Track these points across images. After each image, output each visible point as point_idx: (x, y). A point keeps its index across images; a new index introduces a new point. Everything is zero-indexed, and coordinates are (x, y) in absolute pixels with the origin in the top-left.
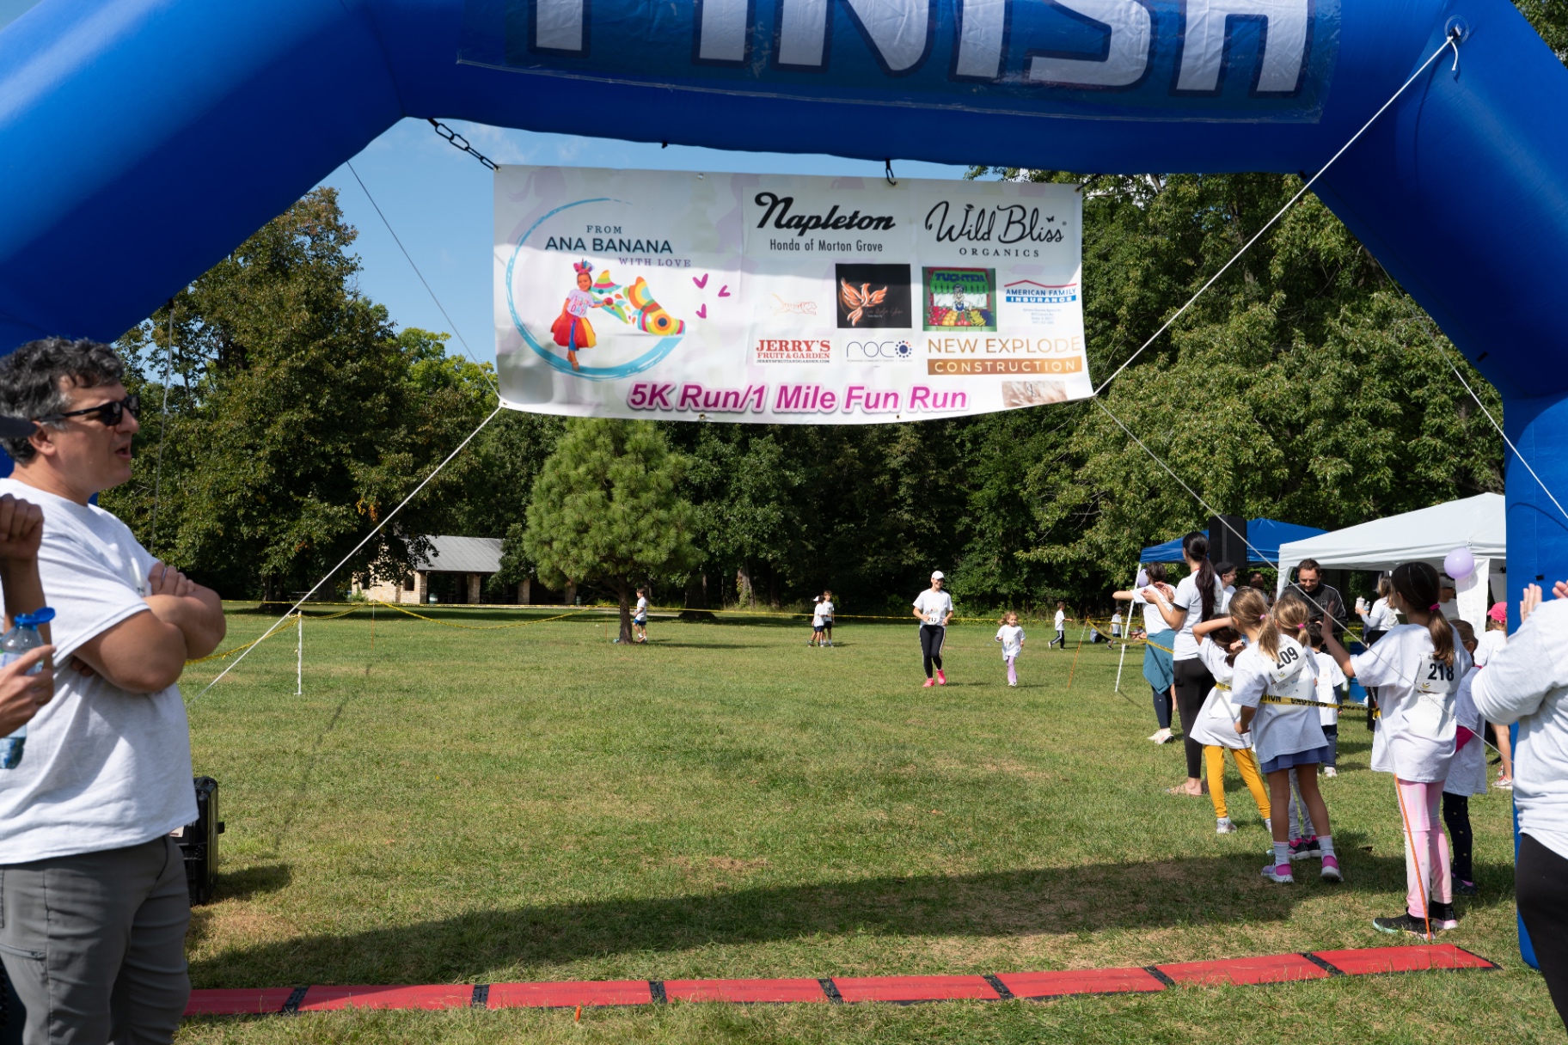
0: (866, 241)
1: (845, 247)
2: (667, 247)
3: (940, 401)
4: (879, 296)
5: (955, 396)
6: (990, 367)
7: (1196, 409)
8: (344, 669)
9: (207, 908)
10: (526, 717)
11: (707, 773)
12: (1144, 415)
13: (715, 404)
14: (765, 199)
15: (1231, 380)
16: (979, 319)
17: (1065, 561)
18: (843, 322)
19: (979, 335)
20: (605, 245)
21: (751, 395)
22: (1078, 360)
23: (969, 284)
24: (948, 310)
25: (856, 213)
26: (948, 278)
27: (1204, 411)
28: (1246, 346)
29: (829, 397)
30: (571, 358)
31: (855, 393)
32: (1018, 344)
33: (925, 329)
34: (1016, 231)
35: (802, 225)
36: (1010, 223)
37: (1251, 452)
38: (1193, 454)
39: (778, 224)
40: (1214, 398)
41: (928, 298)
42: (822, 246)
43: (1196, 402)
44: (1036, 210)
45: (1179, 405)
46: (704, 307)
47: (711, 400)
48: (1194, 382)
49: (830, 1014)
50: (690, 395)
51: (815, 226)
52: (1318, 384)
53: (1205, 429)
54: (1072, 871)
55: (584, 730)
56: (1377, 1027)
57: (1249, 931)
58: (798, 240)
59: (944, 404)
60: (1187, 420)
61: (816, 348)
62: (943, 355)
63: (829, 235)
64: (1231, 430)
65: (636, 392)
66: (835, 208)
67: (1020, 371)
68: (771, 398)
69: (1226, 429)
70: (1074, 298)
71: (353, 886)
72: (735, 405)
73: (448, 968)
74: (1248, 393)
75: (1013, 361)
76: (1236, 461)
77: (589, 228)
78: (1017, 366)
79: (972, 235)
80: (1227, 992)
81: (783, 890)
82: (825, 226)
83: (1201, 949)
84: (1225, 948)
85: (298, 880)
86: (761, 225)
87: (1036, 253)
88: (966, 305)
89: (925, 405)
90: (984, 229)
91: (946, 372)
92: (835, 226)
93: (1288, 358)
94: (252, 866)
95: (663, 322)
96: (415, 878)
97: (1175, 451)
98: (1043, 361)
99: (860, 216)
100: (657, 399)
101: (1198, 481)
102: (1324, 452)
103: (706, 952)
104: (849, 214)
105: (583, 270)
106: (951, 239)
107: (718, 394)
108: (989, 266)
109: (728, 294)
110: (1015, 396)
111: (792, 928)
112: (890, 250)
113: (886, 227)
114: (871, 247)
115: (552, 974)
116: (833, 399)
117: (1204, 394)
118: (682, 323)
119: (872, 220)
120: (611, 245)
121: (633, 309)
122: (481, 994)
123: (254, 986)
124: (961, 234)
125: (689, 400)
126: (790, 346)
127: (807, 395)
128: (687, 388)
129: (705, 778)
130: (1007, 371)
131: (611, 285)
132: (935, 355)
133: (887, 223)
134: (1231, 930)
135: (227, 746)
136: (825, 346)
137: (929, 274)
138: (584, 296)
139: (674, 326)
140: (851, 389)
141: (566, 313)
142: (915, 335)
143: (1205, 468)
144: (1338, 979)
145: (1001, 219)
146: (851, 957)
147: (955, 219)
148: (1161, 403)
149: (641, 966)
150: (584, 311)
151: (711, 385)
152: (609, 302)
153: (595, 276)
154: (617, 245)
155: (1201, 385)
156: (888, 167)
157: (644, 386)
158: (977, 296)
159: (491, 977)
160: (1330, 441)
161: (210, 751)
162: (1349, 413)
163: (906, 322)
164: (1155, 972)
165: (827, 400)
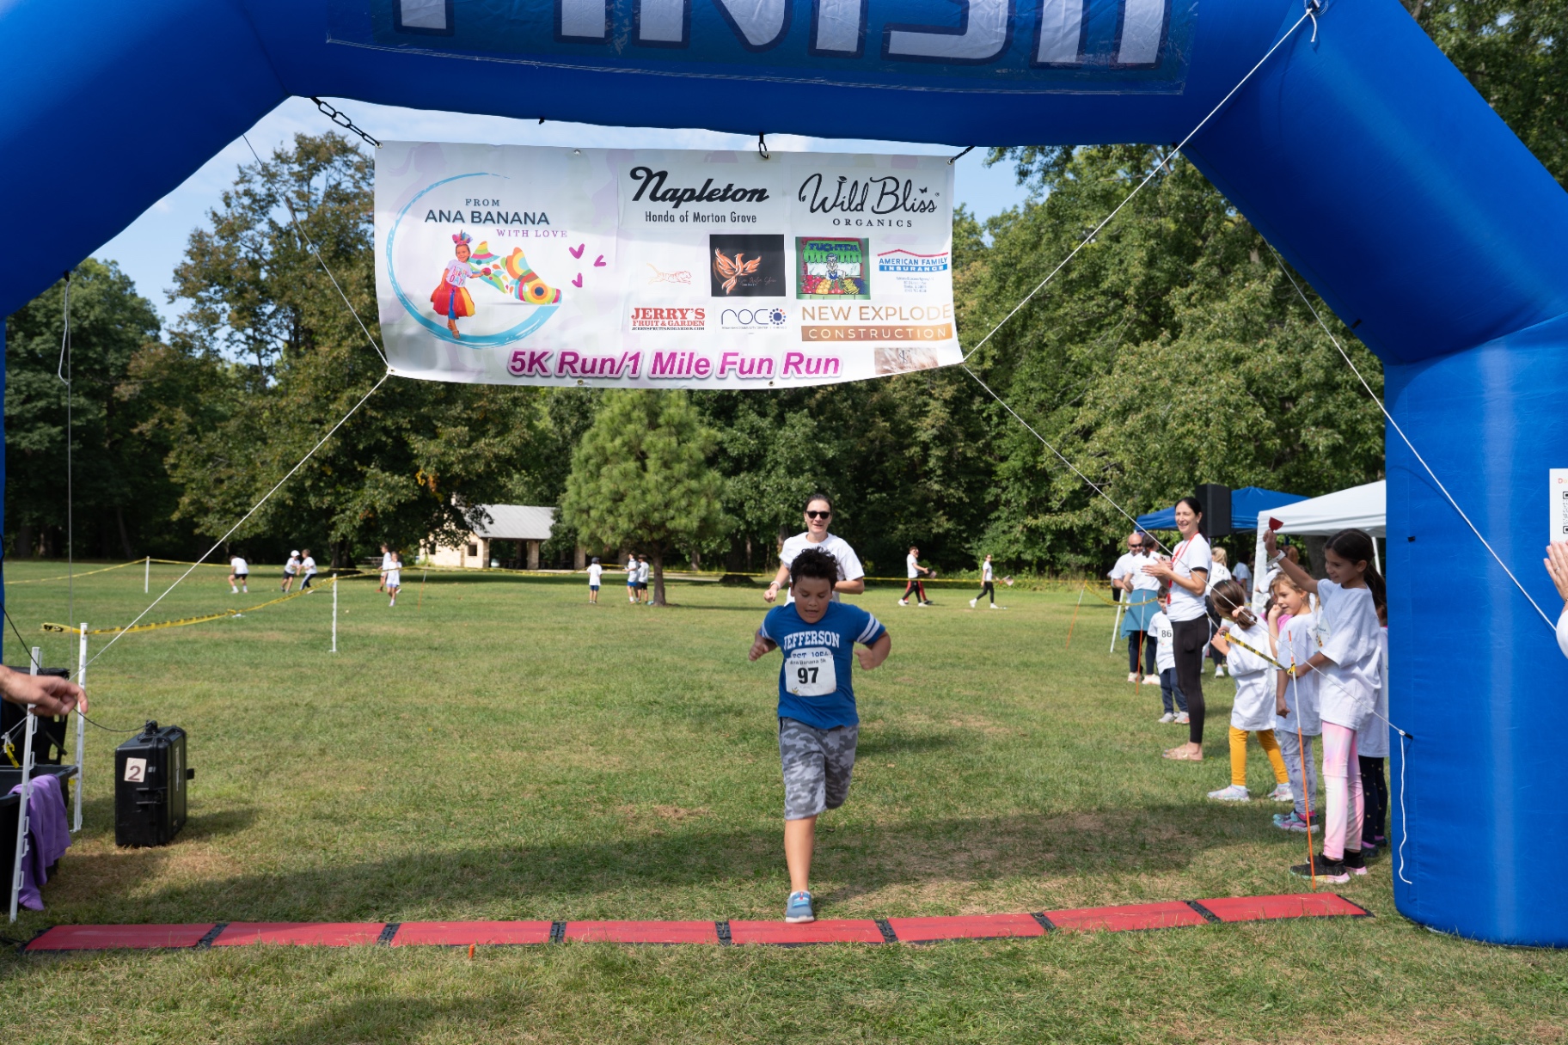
0: (739, 213)
1: (719, 219)
2: (544, 219)
3: (813, 367)
4: (752, 266)
5: (828, 361)
6: (863, 334)
7: (1192, 383)
8: (384, 628)
9: (162, 849)
10: (535, 673)
11: (683, 728)
12: (1144, 390)
13: (592, 371)
14: (640, 173)
15: (1227, 355)
16: (852, 287)
17: (1071, 528)
18: (717, 290)
19: (853, 303)
20: (483, 217)
21: (626, 362)
22: (948, 327)
23: (842, 254)
24: (822, 278)
25: (730, 186)
26: (822, 248)
27: (1200, 386)
28: (1242, 323)
29: (703, 363)
30: (451, 326)
31: (730, 359)
32: (891, 312)
33: (798, 297)
34: (889, 202)
35: (677, 197)
36: (883, 194)
37: (1244, 424)
38: (1189, 426)
39: (653, 197)
40: (1210, 373)
41: (802, 265)
42: (696, 217)
43: (1193, 377)
44: (909, 181)
45: (1176, 380)
46: (580, 277)
47: (588, 366)
48: (1191, 357)
49: (715, 955)
50: (569, 362)
51: (689, 199)
52: (1309, 357)
53: (1201, 403)
54: (996, 822)
55: (583, 686)
56: (1237, 971)
57: (1144, 880)
58: (673, 212)
59: (817, 370)
60: (1184, 393)
61: (691, 316)
62: (817, 323)
63: (704, 207)
64: (1224, 402)
65: (515, 359)
66: (710, 181)
67: (893, 338)
68: (646, 365)
69: (1221, 400)
70: (945, 267)
71: (310, 829)
72: (611, 372)
73: (367, 908)
74: (1242, 368)
75: (886, 328)
76: (1230, 433)
77: (468, 202)
78: (890, 333)
79: (846, 206)
80: (1102, 937)
81: (714, 836)
82: (699, 198)
83: (1093, 895)
84: (1115, 896)
85: (262, 823)
86: (637, 198)
87: (909, 223)
88: (839, 273)
89: (799, 371)
90: (858, 200)
91: (820, 339)
92: (710, 198)
93: (1282, 333)
94: (224, 810)
95: (539, 292)
96: (373, 823)
97: (1172, 424)
98: (915, 328)
99: (734, 189)
100: (536, 366)
101: (1194, 453)
102: (1316, 424)
103: (619, 896)
104: (723, 187)
105: (461, 241)
106: (825, 211)
107: (595, 361)
108: (862, 236)
109: (604, 264)
110: (887, 362)
111: (712, 872)
112: (763, 221)
113: (760, 199)
114: (745, 219)
115: (463, 914)
116: (708, 365)
117: (1200, 369)
118: (558, 291)
119: (745, 192)
120: (490, 218)
121: (510, 278)
122: (390, 932)
123: (181, 922)
124: (834, 205)
125: (566, 367)
126: (665, 314)
127: (682, 361)
128: (564, 354)
129: (682, 732)
130: (880, 338)
131: (489, 255)
132: (809, 322)
133: (760, 195)
134: (1127, 879)
135: (246, 698)
136: (700, 313)
137: (802, 243)
138: (462, 267)
139: (551, 295)
140: (726, 355)
141: (446, 283)
142: (790, 302)
143: (1200, 438)
144: (1212, 926)
145: (875, 190)
146: (756, 901)
147: (829, 191)
148: (1159, 378)
149: (549, 908)
150: (462, 281)
151: (588, 352)
152: (487, 272)
153: (474, 247)
154: (495, 217)
155: (1198, 360)
156: (762, 141)
157: (523, 353)
158: (851, 265)
159: (405, 916)
160: (1321, 413)
161: (228, 703)
162: (1338, 386)
163: (780, 291)
164: (1042, 919)
165: (702, 366)
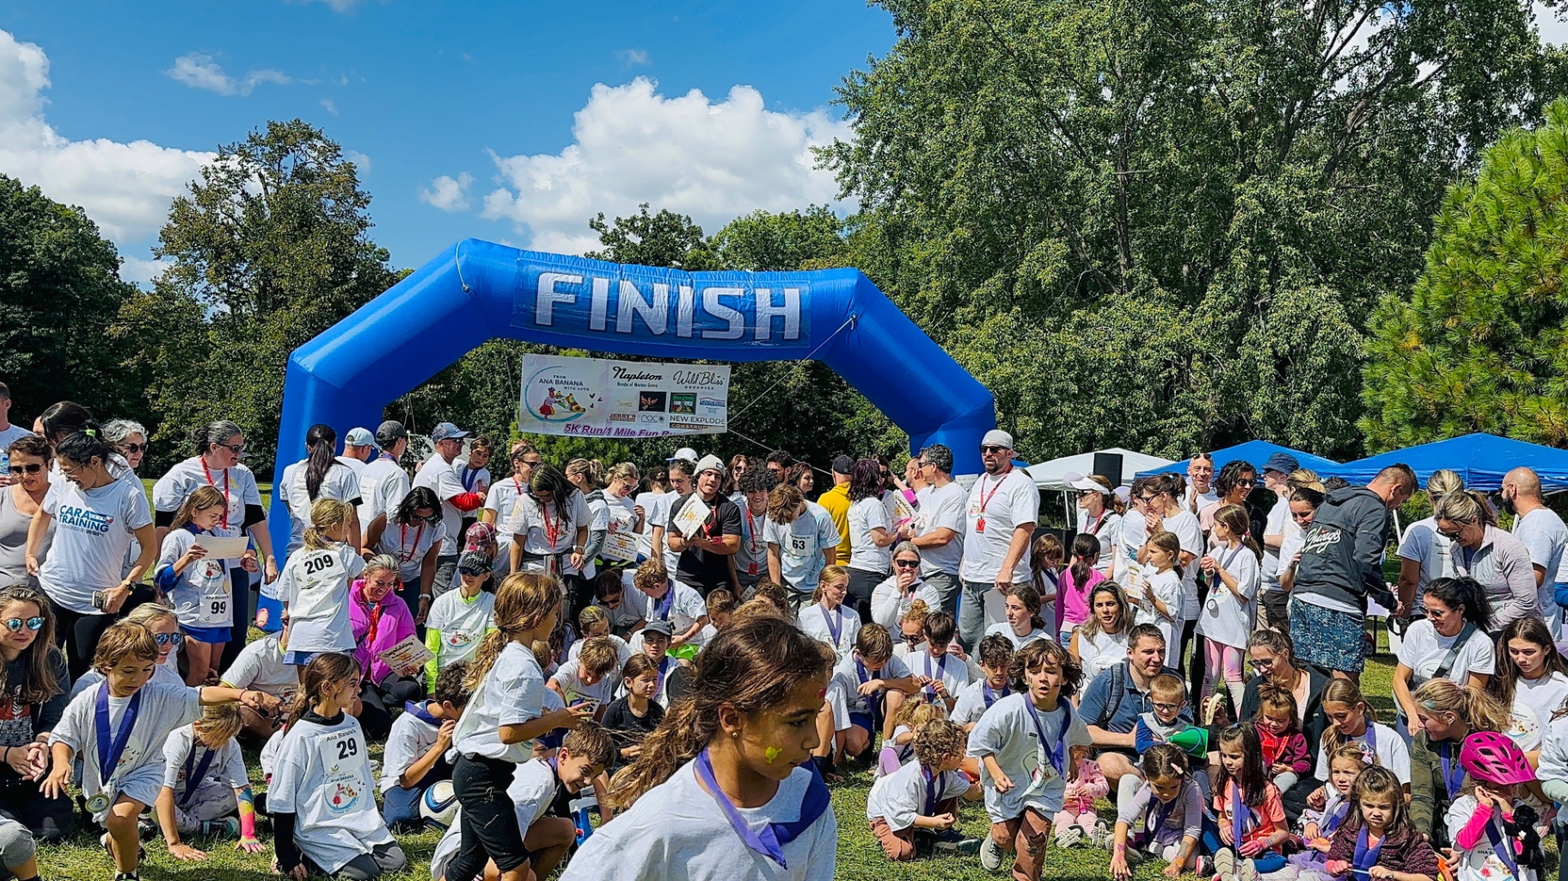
0: (651, 384)
1: (644, 385)
4: (654, 402)
6: (692, 426)
14: (617, 369)
16: (689, 410)
18: (641, 409)
19: (689, 415)
21: (606, 430)
22: (725, 422)
23: (687, 399)
24: (679, 407)
26: (680, 396)
30: (546, 417)
32: (702, 418)
33: (670, 412)
34: (706, 380)
35: (629, 377)
36: (704, 378)
39: (621, 377)
41: (672, 401)
42: (635, 385)
44: (713, 374)
47: (593, 431)
50: (586, 429)
51: (633, 379)
58: (627, 382)
61: (630, 418)
63: (639, 381)
65: (567, 427)
66: (642, 372)
67: (702, 427)
68: (613, 431)
70: (724, 405)
72: (601, 433)
75: (700, 425)
79: (690, 382)
82: (637, 379)
86: (615, 377)
87: (713, 388)
88: (685, 405)
90: (694, 380)
91: (676, 427)
92: (641, 379)
95: (578, 409)
98: (710, 425)
99: (650, 375)
100: (574, 430)
104: (646, 374)
105: (552, 390)
107: (595, 429)
108: (695, 392)
112: (660, 387)
113: (659, 380)
114: (653, 386)
119: (654, 376)
124: (686, 382)
126: (622, 416)
127: (626, 430)
128: (584, 426)
130: (697, 427)
132: (673, 421)
133: (660, 378)
136: (634, 416)
137: (673, 394)
140: (641, 431)
141: (545, 405)
142: (667, 414)
145: (701, 376)
147: (684, 376)
150: (551, 403)
151: (593, 426)
153: (556, 393)
157: (570, 425)
158: (690, 402)
163: (663, 410)
165: (633, 433)
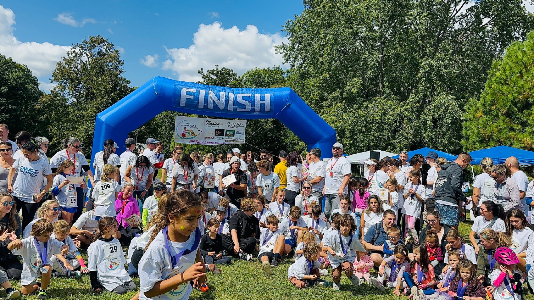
0: (219, 126)
4: (220, 133)
6: (233, 141)
13: (200, 143)
14: (207, 121)
18: (216, 135)
19: (232, 137)
21: (204, 142)
22: (244, 140)
23: (231, 132)
24: (229, 134)
26: (229, 131)
33: (225, 136)
34: (238, 125)
35: (212, 124)
41: (226, 132)
42: (214, 127)
44: (240, 123)
58: (211, 126)
62: (227, 139)
70: (244, 134)
86: (207, 124)
87: (240, 128)
88: (231, 134)
90: (234, 125)
95: (194, 135)
99: (219, 123)
100: (193, 142)
105: (185, 128)
106: (230, 126)
112: (222, 128)
125: (197, 142)
126: (209, 137)
133: (222, 124)
136: (213, 137)
138: (185, 131)
140: (216, 142)
141: (183, 133)
150: (185, 133)
163: (223, 135)
165: (213, 143)
